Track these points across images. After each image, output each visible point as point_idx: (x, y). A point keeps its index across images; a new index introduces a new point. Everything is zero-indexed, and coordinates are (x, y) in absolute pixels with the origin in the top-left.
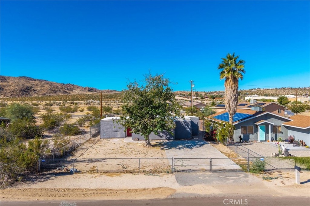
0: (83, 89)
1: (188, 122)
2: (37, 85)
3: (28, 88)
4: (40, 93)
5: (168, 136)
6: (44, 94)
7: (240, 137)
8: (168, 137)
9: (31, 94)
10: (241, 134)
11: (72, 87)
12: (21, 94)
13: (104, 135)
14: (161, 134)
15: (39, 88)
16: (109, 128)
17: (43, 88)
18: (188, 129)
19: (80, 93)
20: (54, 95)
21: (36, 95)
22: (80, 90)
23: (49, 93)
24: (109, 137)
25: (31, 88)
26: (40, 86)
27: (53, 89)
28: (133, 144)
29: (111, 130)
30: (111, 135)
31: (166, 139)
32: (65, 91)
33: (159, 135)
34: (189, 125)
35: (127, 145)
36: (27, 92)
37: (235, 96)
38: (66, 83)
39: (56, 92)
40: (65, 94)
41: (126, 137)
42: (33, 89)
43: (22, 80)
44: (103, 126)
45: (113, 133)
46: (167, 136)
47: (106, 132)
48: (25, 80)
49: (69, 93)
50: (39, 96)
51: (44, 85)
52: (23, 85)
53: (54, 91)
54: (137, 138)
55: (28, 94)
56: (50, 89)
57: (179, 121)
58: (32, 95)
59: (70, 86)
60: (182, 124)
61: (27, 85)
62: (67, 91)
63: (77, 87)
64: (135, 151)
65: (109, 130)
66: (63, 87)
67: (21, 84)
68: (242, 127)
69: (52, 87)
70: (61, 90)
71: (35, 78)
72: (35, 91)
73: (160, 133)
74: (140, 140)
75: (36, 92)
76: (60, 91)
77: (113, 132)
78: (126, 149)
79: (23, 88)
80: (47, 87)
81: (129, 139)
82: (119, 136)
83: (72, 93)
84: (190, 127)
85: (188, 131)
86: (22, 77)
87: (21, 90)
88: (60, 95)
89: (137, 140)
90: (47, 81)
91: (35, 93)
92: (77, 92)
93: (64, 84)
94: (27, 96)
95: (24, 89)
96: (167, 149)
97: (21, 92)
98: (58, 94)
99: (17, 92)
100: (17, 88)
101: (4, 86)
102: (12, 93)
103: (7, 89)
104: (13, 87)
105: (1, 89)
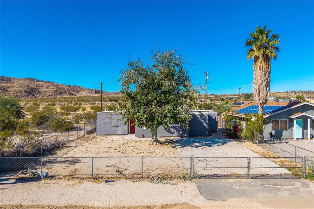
0: (90, 91)
1: (205, 115)
2: (42, 86)
3: (32, 89)
4: (45, 94)
5: (181, 132)
6: (50, 96)
7: (271, 133)
8: (180, 134)
9: (36, 95)
10: (272, 130)
11: (78, 89)
12: (25, 95)
13: (101, 131)
14: (172, 130)
15: (44, 90)
16: (107, 123)
17: (48, 90)
18: (205, 125)
19: (87, 95)
20: (60, 96)
21: (41, 97)
22: (86, 92)
23: (55, 95)
24: (107, 134)
25: (36, 89)
26: (46, 87)
27: (59, 91)
28: (136, 141)
29: (109, 125)
30: (109, 131)
31: (178, 136)
32: (71, 93)
33: (169, 131)
34: (206, 119)
35: (129, 143)
36: (32, 93)
37: (266, 81)
38: (72, 85)
39: (61, 94)
40: (71, 96)
41: (128, 133)
42: (38, 90)
43: (28, 82)
44: (100, 120)
45: (113, 129)
46: (179, 132)
47: (104, 127)
48: (30, 81)
49: (76, 95)
50: (44, 98)
51: (49, 86)
52: (28, 86)
53: (60, 92)
54: (141, 135)
55: (33, 95)
56: (56, 91)
57: (195, 114)
58: (37, 97)
59: (77, 87)
60: (198, 118)
61: (32, 86)
62: (73, 93)
63: (84, 89)
64: (138, 150)
65: (107, 124)
66: (70, 89)
67: (25, 86)
68: (273, 121)
69: (58, 88)
70: (67, 91)
71: (40, 80)
72: (40, 93)
73: (171, 128)
74: (146, 137)
75: (42, 94)
76: (65, 92)
77: (112, 127)
78: (126, 147)
79: (28, 89)
80: (53, 88)
81: (133, 136)
82: (120, 133)
83: (78, 95)
84: (207, 121)
85: (205, 127)
86: (27, 78)
87: (26, 91)
88: (66, 97)
89: (142, 137)
90: (53, 83)
91: (40, 94)
92: (84, 94)
93: (70, 86)
94: (32, 97)
96: (180, 147)
97: (26, 93)
98: (64, 96)
99: (22, 93)
100: (22, 89)
101: (8, 87)
102: (16, 94)
103: (11, 90)
104: (17, 88)
105: (5, 90)
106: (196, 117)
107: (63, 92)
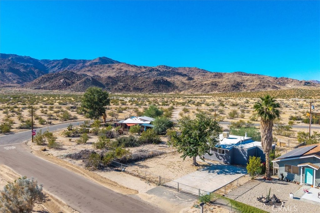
0: (298, 83)
1: (245, 151)
2: (247, 80)
3: (238, 84)
4: (249, 88)
5: (226, 160)
6: (253, 89)
7: (282, 174)
8: (225, 161)
9: (240, 89)
10: (285, 172)
11: (286, 81)
14: (220, 157)
15: (249, 84)
17: (252, 83)
18: (245, 158)
19: (294, 87)
20: (263, 90)
21: (245, 90)
22: (294, 84)
23: (258, 89)
25: (241, 83)
26: (250, 81)
27: (263, 84)
31: (224, 162)
32: (275, 86)
33: (218, 158)
34: (246, 154)
36: (237, 87)
38: (279, 77)
39: (264, 87)
40: (274, 90)
42: (243, 84)
43: (236, 76)
46: (224, 160)
48: (238, 75)
49: (280, 88)
50: (248, 92)
51: (253, 80)
52: (235, 81)
53: (263, 86)
55: (238, 89)
56: (260, 84)
57: (238, 149)
58: (242, 90)
59: (284, 79)
60: (240, 152)
61: (238, 80)
62: (277, 86)
63: (292, 81)
66: (276, 81)
67: (232, 80)
68: (286, 166)
69: (262, 82)
70: (270, 84)
71: (248, 73)
72: (245, 87)
75: (246, 87)
76: (269, 86)
79: (234, 83)
80: (257, 82)
83: (283, 88)
84: (246, 156)
85: (244, 159)
86: (236, 73)
87: (232, 86)
88: (269, 90)
90: (260, 75)
91: (245, 88)
92: (290, 86)
93: (277, 78)
94: (237, 91)
95: (235, 85)
96: (202, 170)
97: (232, 88)
98: (267, 89)
99: (229, 87)
100: (229, 84)
101: (219, 82)
102: (224, 89)
103: (221, 85)
104: (225, 82)
105: (216, 85)
106: (239, 151)
107: (266, 86)
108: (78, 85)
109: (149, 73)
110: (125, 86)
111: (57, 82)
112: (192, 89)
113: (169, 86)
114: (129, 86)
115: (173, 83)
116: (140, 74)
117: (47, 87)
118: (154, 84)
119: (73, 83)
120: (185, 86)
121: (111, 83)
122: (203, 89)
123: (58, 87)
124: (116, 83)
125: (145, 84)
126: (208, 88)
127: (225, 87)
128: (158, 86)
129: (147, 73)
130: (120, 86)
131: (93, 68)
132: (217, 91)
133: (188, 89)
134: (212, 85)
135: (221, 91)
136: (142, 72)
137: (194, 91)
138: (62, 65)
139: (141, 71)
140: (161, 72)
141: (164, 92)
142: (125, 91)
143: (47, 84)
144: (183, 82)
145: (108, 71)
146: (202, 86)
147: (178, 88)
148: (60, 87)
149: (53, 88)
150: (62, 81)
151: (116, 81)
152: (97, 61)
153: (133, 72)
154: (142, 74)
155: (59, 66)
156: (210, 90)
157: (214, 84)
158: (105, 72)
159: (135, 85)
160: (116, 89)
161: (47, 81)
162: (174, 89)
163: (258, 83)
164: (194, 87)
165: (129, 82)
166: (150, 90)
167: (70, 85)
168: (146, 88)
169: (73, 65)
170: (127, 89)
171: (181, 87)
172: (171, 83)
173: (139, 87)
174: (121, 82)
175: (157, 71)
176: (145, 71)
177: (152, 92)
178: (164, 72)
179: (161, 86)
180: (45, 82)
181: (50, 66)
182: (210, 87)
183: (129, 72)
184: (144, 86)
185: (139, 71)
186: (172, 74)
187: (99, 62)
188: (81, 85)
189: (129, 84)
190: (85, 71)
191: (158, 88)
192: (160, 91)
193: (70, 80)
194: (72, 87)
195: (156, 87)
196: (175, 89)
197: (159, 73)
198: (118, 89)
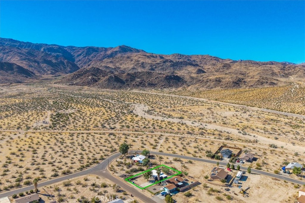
2: (248, 76)
3: (239, 80)
4: (249, 84)
6: (252, 86)
9: (241, 85)
17: (252, 79)
20: (260, 87)
23: (256, 85)
25: (243, 79)
26: (251, 77)
32: (272, 82)
36: (238, 84)
39: (262, 84)
42: (243, 80)
51: (254, 76)
52: (237, 77)
53: (261, 82)
55: (239, 86)
56: (258, 81)
58: (241, 87)
61: (240, 77)
69: (261, 78)
72: (245, 83)
75: (246, 83)
76: (267, 82)
79: (236, 79)
80: (256, 78)
87: (234, 82)
94: (237, 88)
95: (236, 81)
97: (233, 84)
98: (264, 86)
99: (230, 84)
100: (231, 80)
101: (222, 78)
102: (226, 85)
103: (224, 81)
104: (228, 79)
105: (219, 81)
107: (264, 82)
108: (103, 82)
109: (163, 64)
110: (141, 82)
111: (86, 79)
112: (199, 84)
113: (179, 81)
114: (145, 82)
115: (183, 78)
116: (155, 65)
117: (78, 83)
118: (166, 79)
119: (99, 79)
120: (193, 80)
121: (130, 80)
122: (208, 84)
123: (88, 83)
124: (134, 80)
125: (158, 80)
126: (212, 84)
127: (227, 83)
128: (170, 81)
129: (161, 65)
130: (138, 82)
131: (114, 59)
132: (219, 87)
133: (196, 84)
134: (216, 81)
135: (223, 87)
136: (157, 64)
137: (200, 86)
138: (86, 54)
139: (156, 62)
140: (174, 63)
141: (174, 87)
142: (141, 87)
143: (78, 80)
144: (191, 77)
145: (127, 62)
146: (207, 82)
147: (187, 82)
148: (89, 84)
149: (84, 84)
150: (90, 77)
151: (134, 77)
152: (117, 50)
153: (149, 63)
154: (157, 65)
155: (84, 55)
156: (214, 86)
157: (218, 80)
158: (125, 63)
159: (149, 80)
160: (134, 85)
161: (78, 77)
162: (183, 83)
163: (257, 80)
164: (200, 82)
165: (145, 77)
166: (162, 86)
167: (97, 81)
168: (159, 83)
169: (96, 53)
170: (143, 85)
171: (189, 82)
172: (181, 78)
173: (153, 83)
174: (138, 78)
175: (170, 62)
176: (160, 63)
177: (164, 87)
178: (177, 62)
179: (171, 82)
180: (76, 78)
181: (76, 55)
182: (214, 83)
183: (145, 63)
184: (157, 81)
185: (154, 63)
186: (184, 64)
187: (119, 51)
188: (106, 82)
189: (144, 79)
190: (107, 63)
191: (169, 83)
192: (170, 86)
193: (96, 76)
194: (99, 84)
195: (167, 83)
196: (185, 84)
197: (172, 64)
198: (135, 85)
